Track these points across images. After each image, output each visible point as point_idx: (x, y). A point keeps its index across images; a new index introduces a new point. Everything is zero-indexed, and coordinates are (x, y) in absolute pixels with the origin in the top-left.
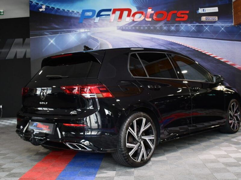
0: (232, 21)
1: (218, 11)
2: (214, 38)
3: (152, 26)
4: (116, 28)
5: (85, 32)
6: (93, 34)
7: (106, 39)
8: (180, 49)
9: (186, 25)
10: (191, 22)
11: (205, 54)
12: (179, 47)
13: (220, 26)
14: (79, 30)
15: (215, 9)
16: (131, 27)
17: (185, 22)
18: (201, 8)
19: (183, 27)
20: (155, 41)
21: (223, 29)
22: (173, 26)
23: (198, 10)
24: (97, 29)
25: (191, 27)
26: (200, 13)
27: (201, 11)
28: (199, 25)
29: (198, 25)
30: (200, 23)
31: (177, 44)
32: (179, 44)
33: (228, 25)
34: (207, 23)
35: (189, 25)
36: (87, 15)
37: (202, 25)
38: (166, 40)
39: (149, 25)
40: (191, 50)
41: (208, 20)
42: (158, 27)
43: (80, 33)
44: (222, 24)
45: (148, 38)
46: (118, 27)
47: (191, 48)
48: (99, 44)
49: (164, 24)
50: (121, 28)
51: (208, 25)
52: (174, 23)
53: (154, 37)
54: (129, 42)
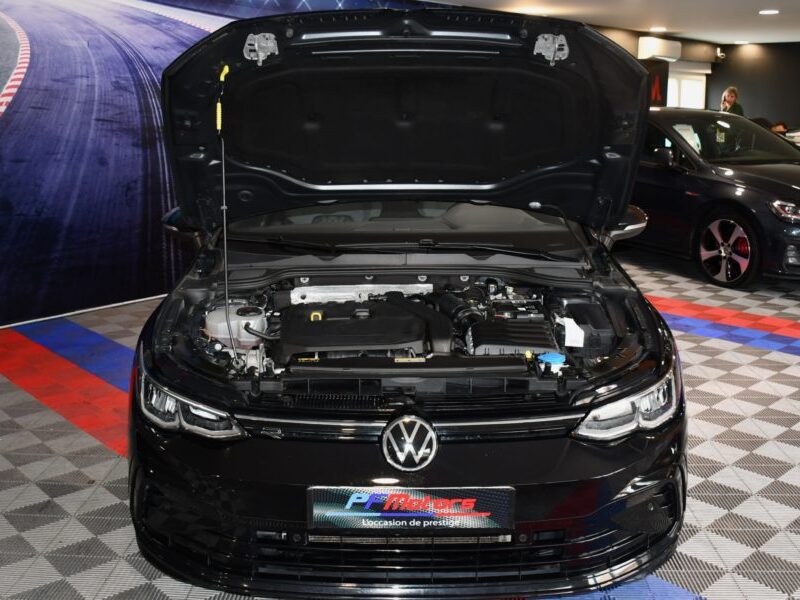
7: (7, 10)
45: (147, 18)
53: (164, 15)
54: (85, 27)
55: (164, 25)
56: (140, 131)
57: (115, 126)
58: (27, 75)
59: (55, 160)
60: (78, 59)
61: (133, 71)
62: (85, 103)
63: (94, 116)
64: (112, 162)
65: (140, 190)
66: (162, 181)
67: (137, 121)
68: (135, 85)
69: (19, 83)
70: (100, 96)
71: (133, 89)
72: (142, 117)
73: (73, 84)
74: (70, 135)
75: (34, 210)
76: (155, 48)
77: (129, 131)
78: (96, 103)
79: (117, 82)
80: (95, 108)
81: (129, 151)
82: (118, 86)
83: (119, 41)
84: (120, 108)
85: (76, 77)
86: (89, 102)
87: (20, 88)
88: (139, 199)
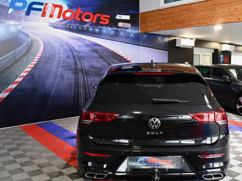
0: (139, 29)
1: (129, 19)
2: (127, 42)
3: (80, 26)
4: (48, 24)
5: (15, 25)
6: (23, 28)
7: (38, 35)
8: (102, 50)
9: (107, 28)
10: (111, 27)
11: (119, 56)
12: (102, 48)
13: (131, 32)
14: (8, 22)
15: (128, 17)
16: (62, 25)
17: (107, 26)
18: (118, 14)
19: (105, 30)
20: (83, 41)
21: (132, 35)
22: (97, 28)
23: (116, 16)
24: (27, 23)
25: (110, 30)
26: (117, 19)
27: (118, 17)
28: (117, 30)
29: (115, 30)
30: (117, 28)
31: (100, 45)
32: (101, 46)
33: (136, 32)
34: (122, 29)
35: (109, 29)
36: (17, 6)
37: (118, 30)
38: (91, 41)
39: (78, 25)
40: (110, 51)
41: (124, 26)
42: (85, 27)
43: (9, 26)
44: (133, 31)
45: (76, 38)
46: (49, 23)
47: (110, 50)
48: (29, 40)
49: (90, 25)
50: (53, 25)
51: (123, 30)
52: (98, 26)
53: (81, 37)
54: (59, 40)
55: (81, 40)
56: (74, 69)
57: (67, 68)
58: (42, 53)
59: (50, 77)
60: (57, 49)
61: (72, 53)
62: (59, 61)
63: (61, 65)
64: (65, 78)
65: (73, 86)
66: (80, 84)
67: (73, 67)
68: (73, 57)
69: (40, 55)
70: (63, 60)
71: (72, 58)
72: (75, 66)
73: (55, 56)
74: (54, 70)
75: (43, 91)
76: (79, 46)
77: (71, 69)
78: (62, 61)
79: (68, 56)
80: (61, 63)
81: (71, 75)
82: (68, 57)
83: (69, 45)
84: (69, 63)
85: (56, 54)
86: (60, 61)
87: (41, 57)
88: (73, 89)
